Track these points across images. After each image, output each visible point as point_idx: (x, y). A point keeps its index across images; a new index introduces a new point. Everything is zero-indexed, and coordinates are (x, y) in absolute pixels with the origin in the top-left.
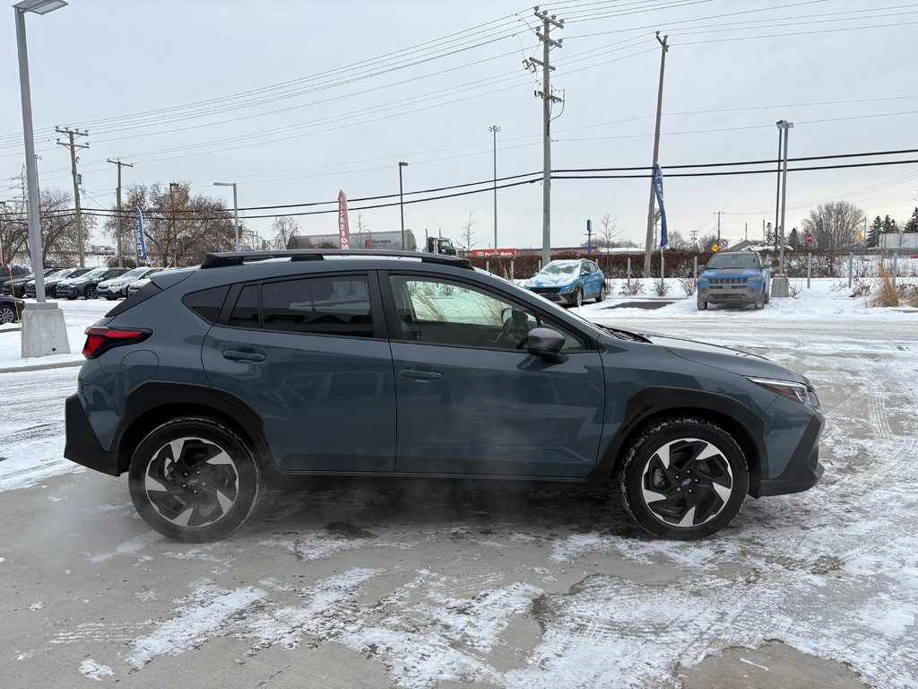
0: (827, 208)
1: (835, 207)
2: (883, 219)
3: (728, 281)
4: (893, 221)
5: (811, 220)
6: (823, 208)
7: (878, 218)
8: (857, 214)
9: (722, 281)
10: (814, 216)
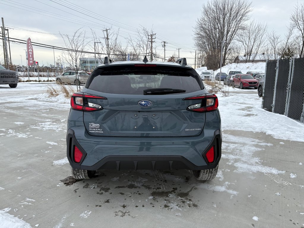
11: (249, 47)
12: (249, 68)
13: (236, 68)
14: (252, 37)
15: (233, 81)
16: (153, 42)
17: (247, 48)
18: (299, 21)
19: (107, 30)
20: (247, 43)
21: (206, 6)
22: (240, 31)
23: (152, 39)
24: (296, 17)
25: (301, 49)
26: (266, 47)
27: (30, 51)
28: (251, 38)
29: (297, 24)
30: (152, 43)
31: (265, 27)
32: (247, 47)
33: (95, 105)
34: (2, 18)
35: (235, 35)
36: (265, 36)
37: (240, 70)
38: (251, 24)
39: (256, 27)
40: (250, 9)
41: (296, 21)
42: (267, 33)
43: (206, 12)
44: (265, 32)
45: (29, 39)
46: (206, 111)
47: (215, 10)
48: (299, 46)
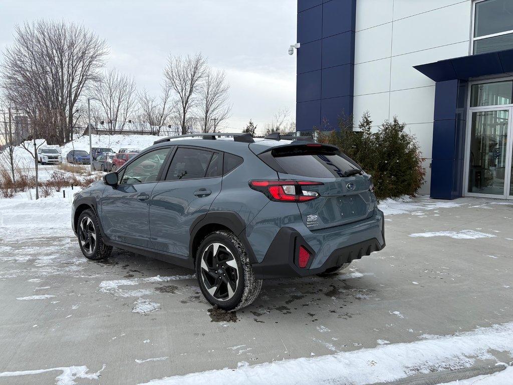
11: (112, 109)
12: (120, 144)
13: (98, 143)
14: (116, 95)
15: (114, 165)
17: (109, 112)
18: (175, 80)
20: (109, 103)
21: (23, 30)
22: (90, 83)
24: (170, 74)
25: (183, 117)
26: (137, 112)
28: (113, 95)
29: (174, 84)
31: (132, 82)
32: (109, 109)
33: (310, 194)
35: (84, 89)
36: (133, 95)
37: (106, 146)
38: (111, 75)
39: (119, 80)
40: (105, 50)
41: (172, 79)
42: (136, 92)
43: (25, 40)
44: (134, 89)
47: (42, 40)
48: (180, 114)
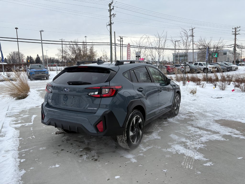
0: (14, 53)
1: (16, 53)
2: (29, 57)
3: (40, 72)
4: (32, 57)
5: (9, 56)
6: (13, 53)
7: (28, 56)
8: (22, 55)
9: (39, 72)
10: (10, 55)
16: (237, 34)
19: (193, 29)
23: (236, 31)
27: (129, 52)
30: (235, 36)
34: (115, 32)
45: (129, 44)
46: (101, 97)
